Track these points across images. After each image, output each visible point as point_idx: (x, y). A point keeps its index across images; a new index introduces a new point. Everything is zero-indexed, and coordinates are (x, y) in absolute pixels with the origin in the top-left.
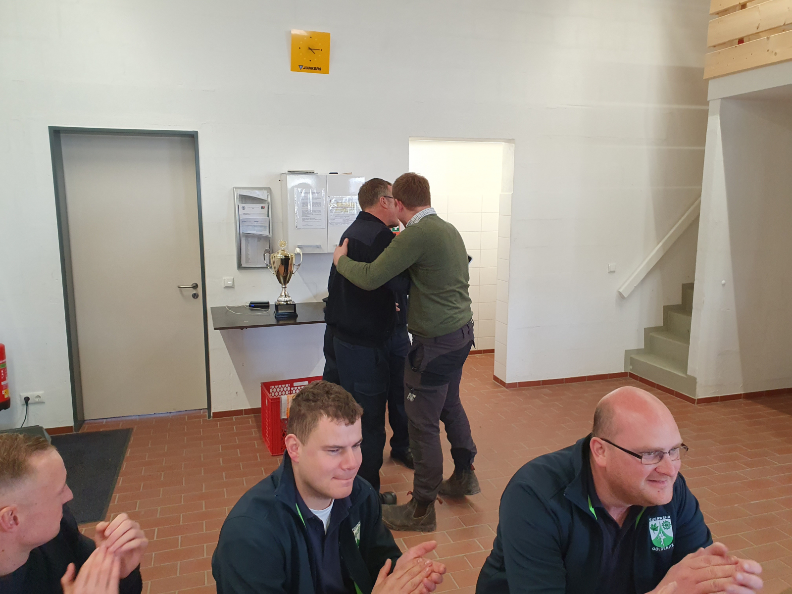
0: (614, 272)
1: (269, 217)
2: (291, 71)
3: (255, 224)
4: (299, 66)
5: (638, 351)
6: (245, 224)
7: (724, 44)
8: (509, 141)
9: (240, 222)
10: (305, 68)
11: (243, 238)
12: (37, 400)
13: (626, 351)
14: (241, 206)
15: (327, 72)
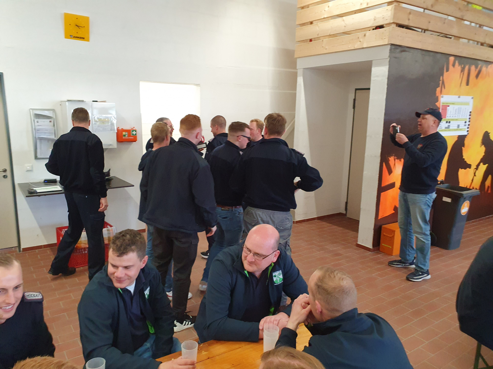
2: (65, 38)
3: (46, 131)
4: (70, 35)
6: (39, 132)
7: (303, 41)
8: (197, 85)
9: (35, 131)
10: (74, 37)
14: (36, 120)
15: (88, 40)
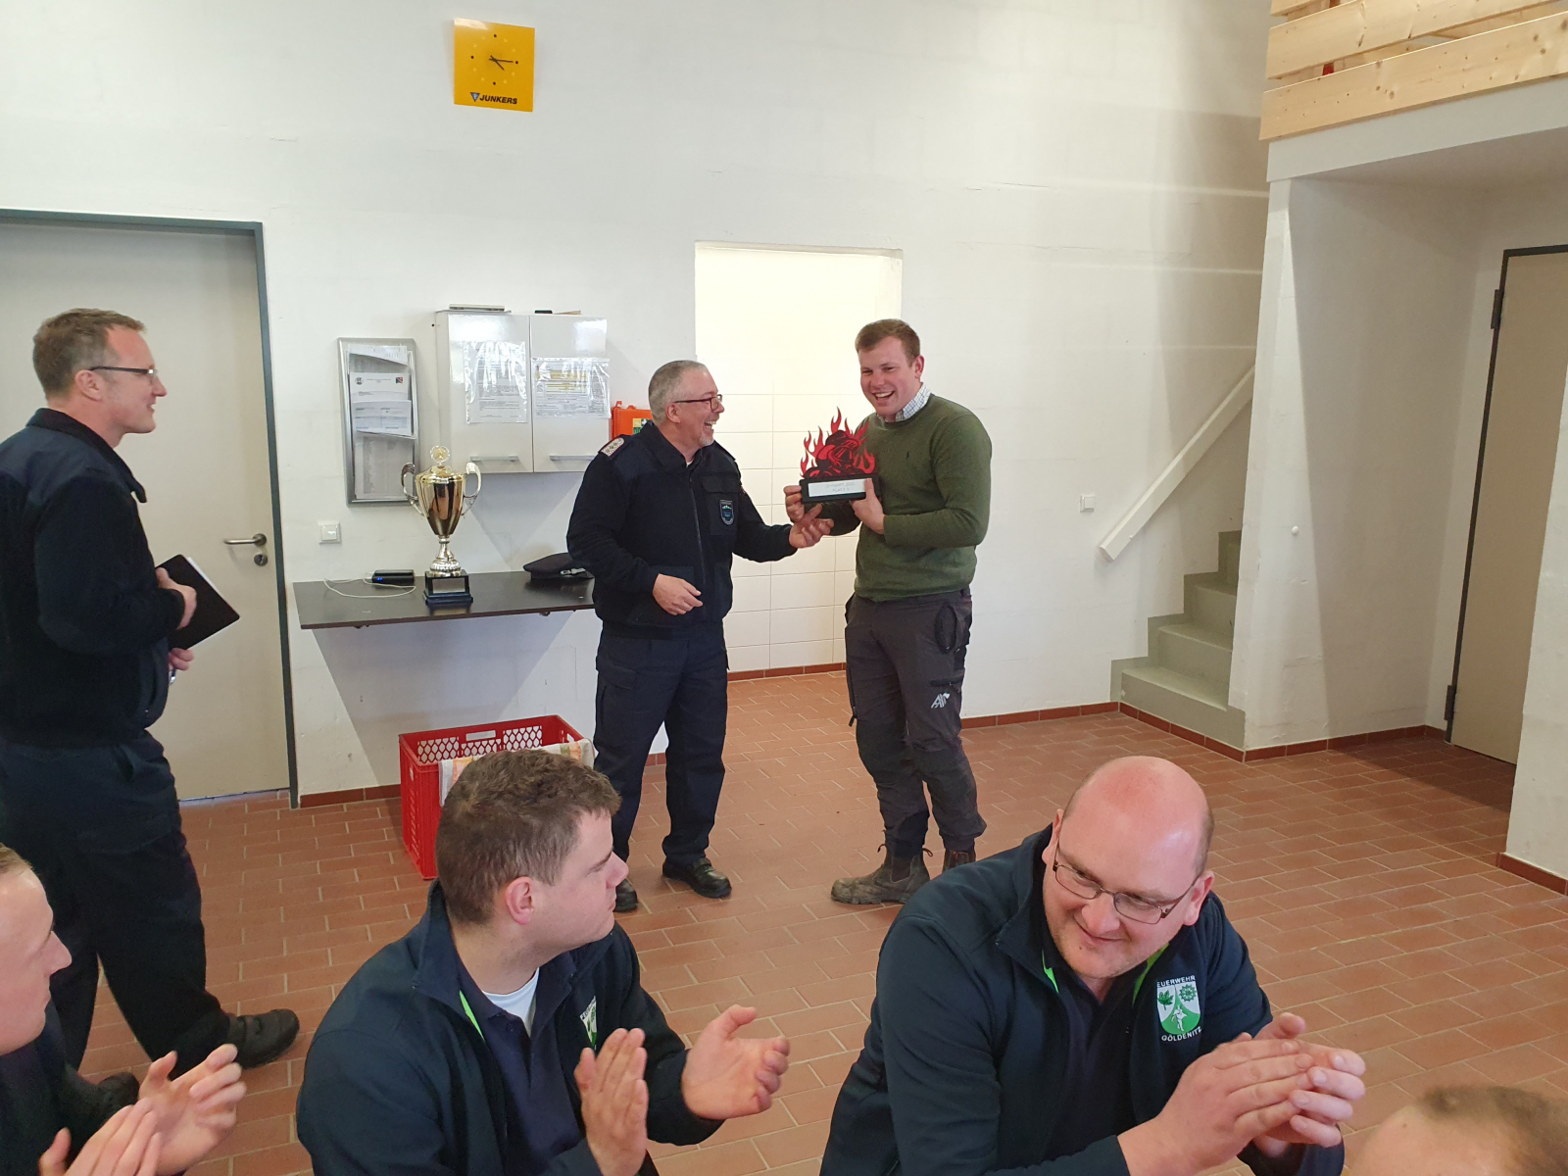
0: (1091, 510)
1: (411, 398)
2: (456, 103)
3: (384, 413)
4: (472, 94)
5: (1137, 662)
6: (361, 414)
7: (1296, 75)
8: (893, 253)
9: (353, 410)
10: (485, 98)
11: (359, 442)
13: (1114, 662)
14: (354, 377)
15: (529, 108)
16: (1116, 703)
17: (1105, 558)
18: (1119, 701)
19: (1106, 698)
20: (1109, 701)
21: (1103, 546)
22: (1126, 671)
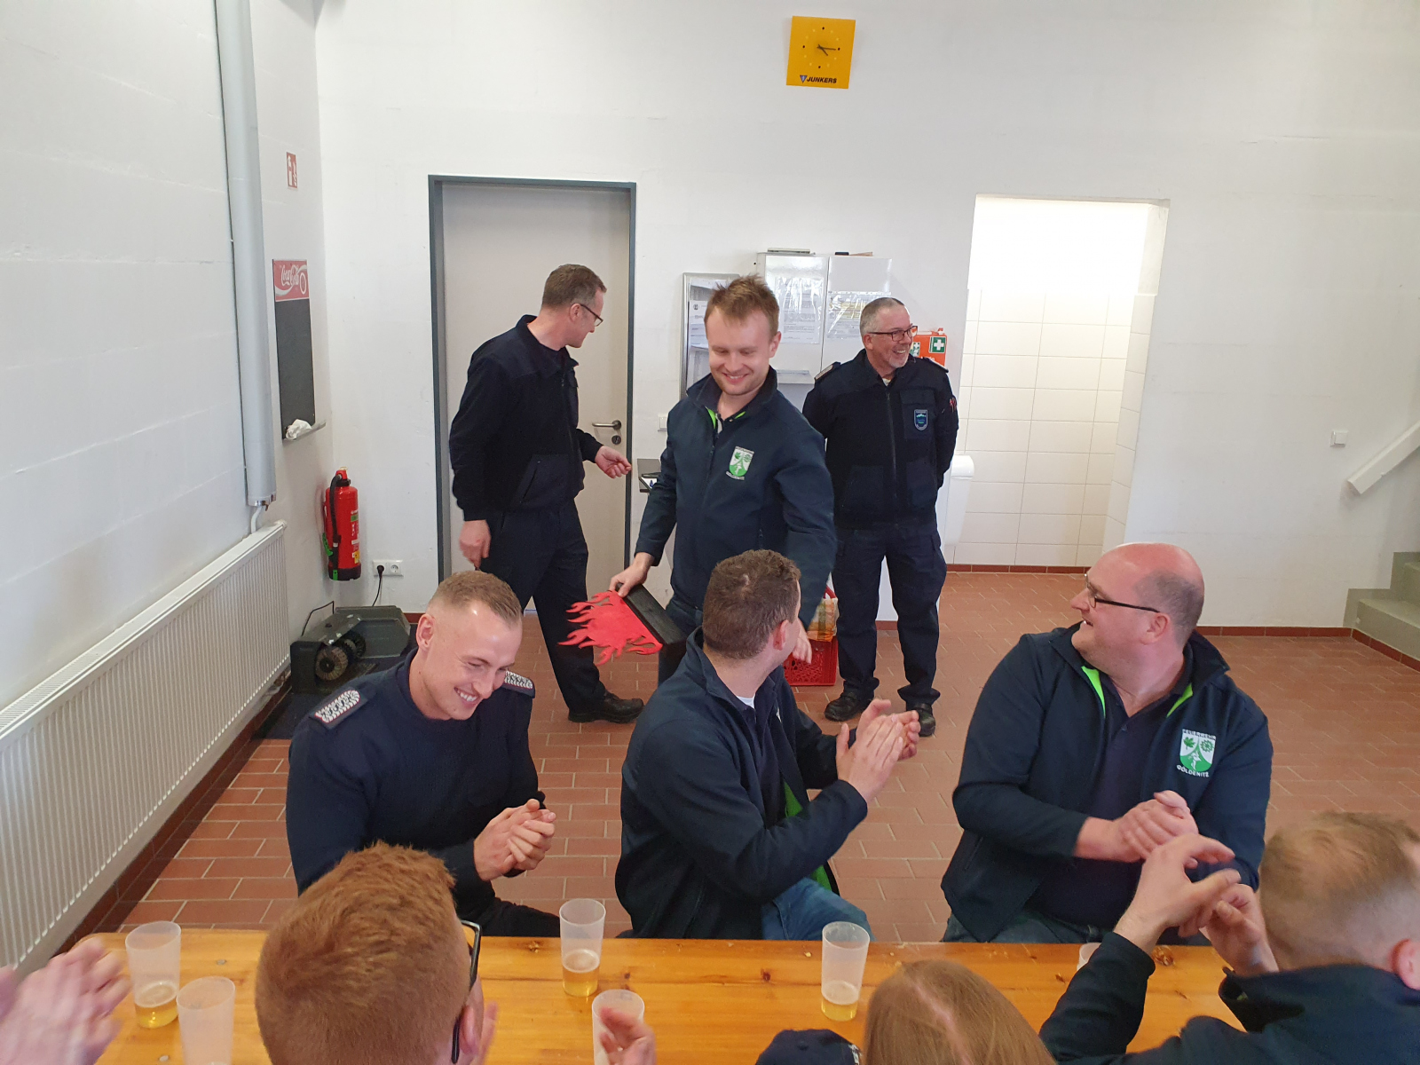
0: (1342, 446)
2: (787, 84)
4: (801, 76)
5: (1377, 594)
8: (1160, 202)
9: (688, 330)
10: (810, 79)
11: (692, 356)
12: (393, 571)
13: (1350, 590)
14: (692, 303)
15: (846, 87)
16: (1350, 629)
17: (1352, 493)
18: (1353, 627)
19: (1339, 624)
20: (1341, 626)
21: (1351, 481)
22: (1363, 601)
